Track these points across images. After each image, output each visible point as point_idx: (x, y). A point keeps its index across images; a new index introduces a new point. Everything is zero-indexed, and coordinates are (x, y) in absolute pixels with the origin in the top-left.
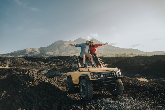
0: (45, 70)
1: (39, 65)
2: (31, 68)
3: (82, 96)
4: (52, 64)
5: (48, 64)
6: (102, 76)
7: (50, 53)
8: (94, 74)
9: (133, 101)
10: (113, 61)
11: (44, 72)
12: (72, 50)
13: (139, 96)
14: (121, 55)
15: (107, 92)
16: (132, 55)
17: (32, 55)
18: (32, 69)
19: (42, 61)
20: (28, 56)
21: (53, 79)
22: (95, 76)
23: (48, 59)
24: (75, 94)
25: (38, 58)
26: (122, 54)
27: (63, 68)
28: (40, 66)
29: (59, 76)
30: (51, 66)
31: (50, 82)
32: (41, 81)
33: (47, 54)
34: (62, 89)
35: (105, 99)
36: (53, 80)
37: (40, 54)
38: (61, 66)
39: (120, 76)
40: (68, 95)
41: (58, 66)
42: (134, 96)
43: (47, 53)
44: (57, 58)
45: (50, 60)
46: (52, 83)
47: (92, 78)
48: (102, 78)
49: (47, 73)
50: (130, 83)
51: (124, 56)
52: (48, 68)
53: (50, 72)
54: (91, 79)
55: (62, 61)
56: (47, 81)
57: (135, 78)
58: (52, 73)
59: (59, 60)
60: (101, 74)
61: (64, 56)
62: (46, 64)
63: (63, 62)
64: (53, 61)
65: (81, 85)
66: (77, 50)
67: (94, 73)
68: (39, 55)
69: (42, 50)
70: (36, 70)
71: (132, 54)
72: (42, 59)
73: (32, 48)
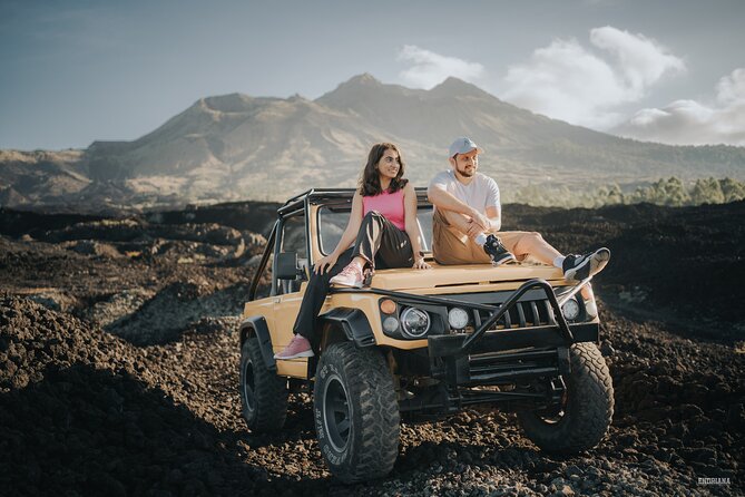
0: (124, 296)
1: (83, 263)
2: (30, 286)
3: (330, 455)
4: (174, 255)
5: (146, 258)
6: (458, 319)
7: (159, 185)
8: (403, 308)
9: (665, 486)
10: (586, 232)
11: (118, 309)
12: (308, 163)
13: (720, 457)
14: (649, 195)
15: (509, 432)
16: (725, 192)
17: (36, 196)
18: (32, 291)
19: (105, 235)
20: (11, 205)
21: (162, 350)
22: (414, 317)
23: (144, 223)
24: (292, 447)
25: (79, 218)
26: (656, 185)
27: (239, 285)
28: (91, 269)
29: (209, 332)
30: (164, 273)
31: (131, 370)
32: (60, 358)
33: (141, 189)
34: (208, 418)
35: (477, 475)
36: (165, 356)
37: (88, 194)
38: (230, 273)
39: (592, 318)
40: (241, 449)
41: (208, 269)
42: (689, 458)
43: (139, 184)
44: (205, 214)
45: (157, 232)
46: (148, 375)
47: (387, 333)
48: (459, 330)
49: (134, 317)
50: (675, 373)
51: (670, 201)
52: (143, 285)
53: (152, 307)
54: (381, 339)
55: (236, 234)
56: (111, 361)
57: (732, 346)
58: (168, 316)
59: (216, 226)
60: (450, 307)
61: (254, 205)
62: (130, 254)
63: (248, 240)
64: (180, 238)
65: (322, 381)
66: (345, 163)
67: (404, 301)
68: (88, 198)
69: (105, 160)
70: (57, 298)
71: (725, 185)
72: (106, 222)
73: (37, 152)
